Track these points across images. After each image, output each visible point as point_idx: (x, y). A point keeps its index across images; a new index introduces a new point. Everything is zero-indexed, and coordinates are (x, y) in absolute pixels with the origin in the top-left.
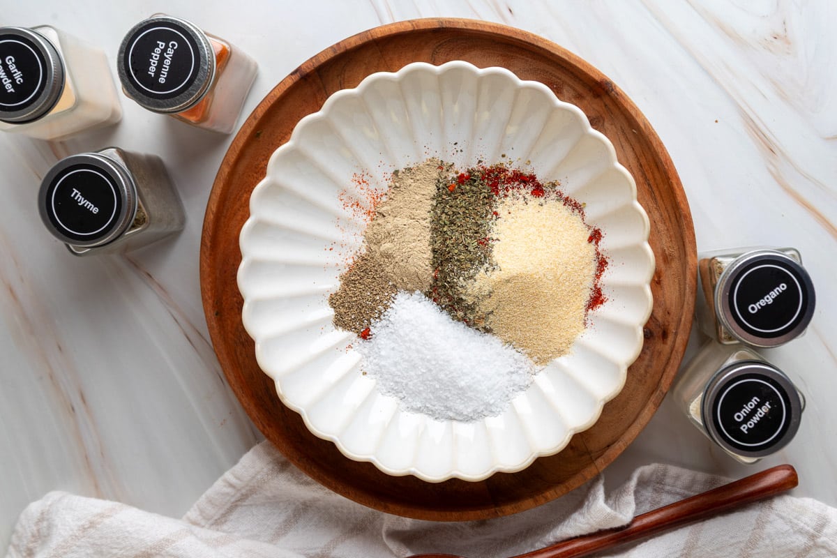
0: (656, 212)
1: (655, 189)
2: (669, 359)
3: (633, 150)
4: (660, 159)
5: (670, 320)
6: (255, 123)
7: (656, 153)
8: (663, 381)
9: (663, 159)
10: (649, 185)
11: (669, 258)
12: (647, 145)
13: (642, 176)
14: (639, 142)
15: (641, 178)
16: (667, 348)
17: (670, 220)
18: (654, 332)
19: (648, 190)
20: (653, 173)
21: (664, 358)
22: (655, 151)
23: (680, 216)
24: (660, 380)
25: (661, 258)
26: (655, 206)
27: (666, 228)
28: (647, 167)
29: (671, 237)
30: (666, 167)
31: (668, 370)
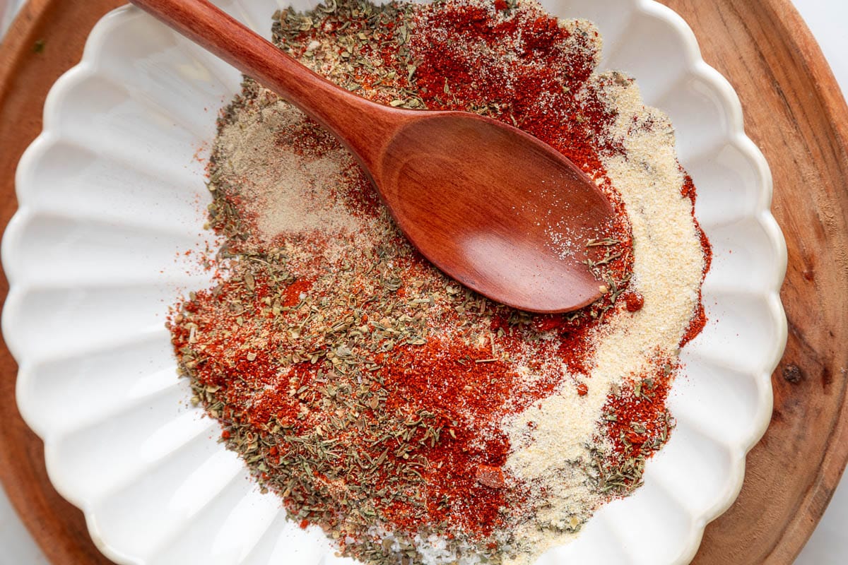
0: (796, 143)
1: (791, 99)
2: (836, 424)
3: (745, 26)
4: (793, 43)
5: (835, 348)
6: (28, 27)
7: (786, 32)
8: (825, 467)
9: (799, 43)
10: (780, 92)
11: (827, 230)
12: (769, 17)
13: (766, 76)
14: (755, 12)
15: (764, 81)
16: (830, 402)
17: (824, 157)
18: (808, 373)
19: (779, 102)
20: (784, 69)
21: (827, 422)
22: (784, 28)
23: (840, 150)
24: (820, 465)
25: (812, 230)
26: (794, 131)
27: (817, 173)
28: (773, 59)
29: (827, 190)
30: (807, 58)
31: (834, 446)
